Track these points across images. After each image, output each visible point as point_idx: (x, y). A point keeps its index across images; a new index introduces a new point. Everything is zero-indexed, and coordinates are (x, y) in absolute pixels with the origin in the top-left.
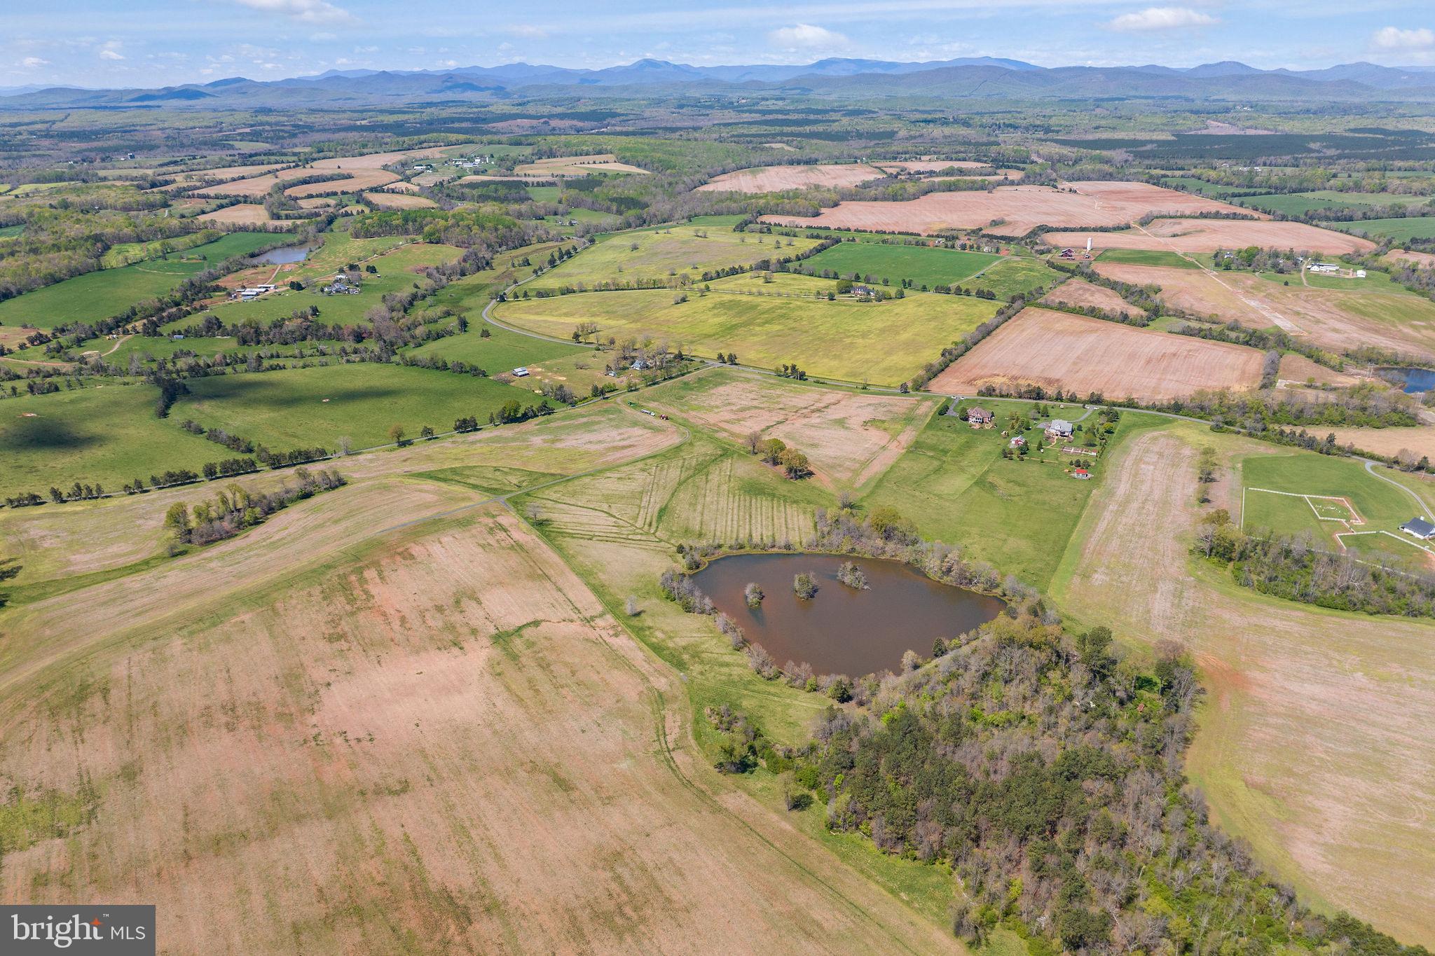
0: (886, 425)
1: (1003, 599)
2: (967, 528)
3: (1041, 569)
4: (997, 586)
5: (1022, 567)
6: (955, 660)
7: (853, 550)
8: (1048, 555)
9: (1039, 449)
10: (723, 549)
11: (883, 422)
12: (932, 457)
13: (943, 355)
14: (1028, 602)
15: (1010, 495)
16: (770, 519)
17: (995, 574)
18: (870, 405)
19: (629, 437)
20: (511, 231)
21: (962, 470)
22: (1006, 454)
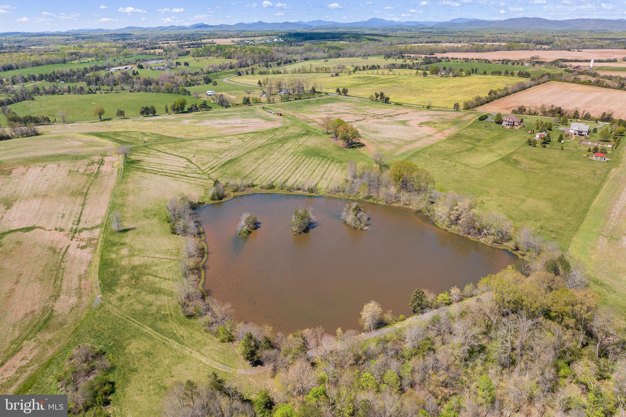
0: (437, 125)
1: (515, 253)
2: (486, 189)
3: (561, 228)
4: (510, 239)
5: (538, 224)
6: (435, 321)
7: (369, 197)
8: (569, 216)
9: (560, 141)
10: (255, 188)
11: (435, 123)
12: (467, 143)
13: (490, 94)
14: (545, 257)
15: (532, 168)
16: (311, 172)
17: (507, 226)
18: (429, 115)
19: (248, 123)
20: (267, 54)
21: (491, 151)
22: (532, 143)
